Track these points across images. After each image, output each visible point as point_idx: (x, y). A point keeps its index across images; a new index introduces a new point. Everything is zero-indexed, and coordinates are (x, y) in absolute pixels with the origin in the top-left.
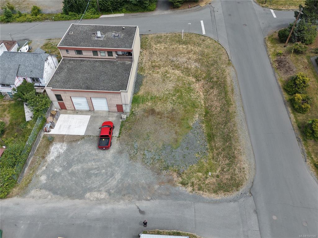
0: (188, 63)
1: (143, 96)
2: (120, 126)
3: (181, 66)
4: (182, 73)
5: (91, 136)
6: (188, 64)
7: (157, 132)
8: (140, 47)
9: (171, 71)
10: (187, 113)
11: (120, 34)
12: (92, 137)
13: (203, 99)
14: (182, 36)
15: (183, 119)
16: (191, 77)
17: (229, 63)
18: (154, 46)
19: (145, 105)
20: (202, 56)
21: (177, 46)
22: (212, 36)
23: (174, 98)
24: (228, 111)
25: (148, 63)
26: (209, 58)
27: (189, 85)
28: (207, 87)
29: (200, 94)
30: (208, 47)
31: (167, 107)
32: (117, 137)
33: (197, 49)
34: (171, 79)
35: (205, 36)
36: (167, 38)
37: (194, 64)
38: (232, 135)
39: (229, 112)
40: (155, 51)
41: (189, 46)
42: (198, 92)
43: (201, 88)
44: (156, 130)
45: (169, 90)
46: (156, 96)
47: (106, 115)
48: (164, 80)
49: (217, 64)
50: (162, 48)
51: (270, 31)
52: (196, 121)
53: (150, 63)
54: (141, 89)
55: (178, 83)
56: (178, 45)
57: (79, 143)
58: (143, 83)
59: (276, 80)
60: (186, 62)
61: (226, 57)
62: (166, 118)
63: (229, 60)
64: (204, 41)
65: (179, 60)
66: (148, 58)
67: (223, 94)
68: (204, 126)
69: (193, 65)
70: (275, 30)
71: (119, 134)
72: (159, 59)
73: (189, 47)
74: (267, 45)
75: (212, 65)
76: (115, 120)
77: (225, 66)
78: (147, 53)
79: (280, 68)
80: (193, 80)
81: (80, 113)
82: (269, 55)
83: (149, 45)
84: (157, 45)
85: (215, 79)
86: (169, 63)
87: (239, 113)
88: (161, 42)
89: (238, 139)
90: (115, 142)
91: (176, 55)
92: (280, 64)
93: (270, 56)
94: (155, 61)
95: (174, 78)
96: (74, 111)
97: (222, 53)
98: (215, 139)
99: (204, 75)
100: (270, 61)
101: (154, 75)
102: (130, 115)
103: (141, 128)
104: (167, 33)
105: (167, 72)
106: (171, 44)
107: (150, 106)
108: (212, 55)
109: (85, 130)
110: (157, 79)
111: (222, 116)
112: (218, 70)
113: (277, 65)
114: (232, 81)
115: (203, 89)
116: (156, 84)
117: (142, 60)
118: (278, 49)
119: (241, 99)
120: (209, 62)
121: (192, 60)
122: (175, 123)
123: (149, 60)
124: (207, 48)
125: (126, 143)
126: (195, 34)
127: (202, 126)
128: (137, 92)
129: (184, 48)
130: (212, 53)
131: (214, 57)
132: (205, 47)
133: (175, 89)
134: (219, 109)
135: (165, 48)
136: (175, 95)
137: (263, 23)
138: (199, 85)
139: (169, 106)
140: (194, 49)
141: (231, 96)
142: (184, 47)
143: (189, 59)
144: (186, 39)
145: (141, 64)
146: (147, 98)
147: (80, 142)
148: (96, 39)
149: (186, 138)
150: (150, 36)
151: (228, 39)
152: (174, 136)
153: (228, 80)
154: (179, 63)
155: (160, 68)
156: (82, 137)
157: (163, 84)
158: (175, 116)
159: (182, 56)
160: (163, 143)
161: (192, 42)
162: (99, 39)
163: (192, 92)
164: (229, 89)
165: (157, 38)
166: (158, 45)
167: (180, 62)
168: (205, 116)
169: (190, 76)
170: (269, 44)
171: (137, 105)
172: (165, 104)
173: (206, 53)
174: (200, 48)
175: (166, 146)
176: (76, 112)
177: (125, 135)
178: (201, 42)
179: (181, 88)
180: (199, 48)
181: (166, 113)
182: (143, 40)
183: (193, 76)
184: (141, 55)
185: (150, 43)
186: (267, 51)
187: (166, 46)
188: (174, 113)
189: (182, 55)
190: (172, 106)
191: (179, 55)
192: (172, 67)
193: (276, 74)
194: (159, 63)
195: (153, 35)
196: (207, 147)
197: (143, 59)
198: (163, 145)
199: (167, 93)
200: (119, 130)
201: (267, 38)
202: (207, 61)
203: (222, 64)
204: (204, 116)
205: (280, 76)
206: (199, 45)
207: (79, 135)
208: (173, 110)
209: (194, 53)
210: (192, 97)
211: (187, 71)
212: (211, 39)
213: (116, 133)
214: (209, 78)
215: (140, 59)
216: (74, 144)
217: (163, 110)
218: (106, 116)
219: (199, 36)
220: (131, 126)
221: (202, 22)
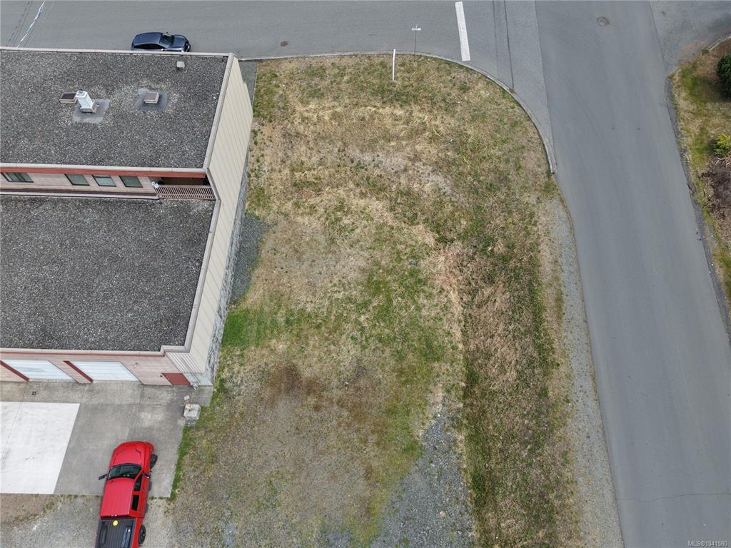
0: (410, 172)
1: (262, 311)
2: (177, 446)
3: (387, 183)
4: (392, 209)
5: (76, 497)
6: (410, 179)
7: (304, 474)
8: (252, 114)
9: (355, 202)
10: (407, 381)
11: (165, 95)
12: (80, 501)
13: (460, 321)
14: (391, 68)
15: (391, 412)
16: (421, 227)
17: (549, 189)
18: (300, 108)
19: (265, 352)
20: (457, 151)
21: (374, 109)
22: (492, 72)
23: (362, 318)
24: (543, 393)
25: (280, 171)
26: (481, 161)
27: (414, 261)
28: (473, 272)
29: (449, 301)
30: (477, 116)
31: (341, 358)
32: (168, 499)
33: (443, 123)
34: (355, 236)
35: (468, 69)
36: (342, 76)
37: (433, 177)
38: (557, 503)
39: (546, 395)
40: (302, 127)
41: (415, 108)
42: (442, 290)
43: (451, 272)
44: (299, 464)
45: (349, 283)
46: (303, 310)
47: (131, 401)
48: (332, 241)
49: (509, 189)
50: (327, 118)
51: (688, 47)
52: (435, 417)
53: (287, 171)
54: (254, 279)
55: (377, 254)
56: (378, 105)
57: (34, 529)
58: (263, 255)
59: (709, 257)
60: (405, 170)
61: (539, 160)
62: (336, 407)
63: (549, 174)
64: (464, 89)
65: (381, 162)
66: (280, 154)
67: (527, 317)
68: (461, 441)
69: (430, 183)
70: (703, 44)
71: (175, 487)
72: (315, 159)
73: (416, 114)
74: (676, 108)
75: (490, 187)
76: (161, 422)
77: (533, 200)
78: (277, 137)
79: (719, 208)
80: (427, 241)
81: (44, 393)
82: (685, 151)
83: (281, 105)
84: (308, 103)
85: (500, 248)
86: (349, 173)
87: (580, 405)
88: (322, 94)
89: (576, 522)
90: (159, 522)
91: (371, 145)
92: (721, 189)
93: (686, 155)
94: (302, 163)
95: (366, 230)
96: (22, 386)
97: (524, 142)
98: (499, 498)
99: (464, 222)
100: (688, 178)
101: (299, 219)
102: (213, 398)
103: (250, 456)
104: (342, 57)
105: (341, 208)
106: (356, 100)
107: (284, 353)
108: (492, 152)
109: (58, 471)
110: (307, 239)
111: (525, 408)
112: (510, 212)
113: (711, 192)
114: (556, 262)
115: (460, 278)
116: (305, 257)
117: (258, 161)
118: (715, 126)
119: (590, 344)
120: (482, 178)
121: (424, 164)
122: (367, 427)
123: (283, 162)
124: (474, 119)
125: (196, 526)
126: (435, 59)
127: (455, 441)
128: (243, 297)
129: (397, 119)
130: (491, 142)
131: (499, 158)
132: (468, 117)
133: (369, 280)
134: (511, 375)
135: (335, 116)
136: (365, 305)
137: (663, 13)
138: (447, 258)
139: (348, 353)
140: (433, 122)
141: (555, 326)
142: (399, 112)
143: (416, 158)
144: (406, 83)
145: (257, 176)
146: (274, 322)
147: (39, 522)
148: (77, 119)
149: (399, 496)
150: (287, 67)
151: (545, 81)
152: (361, 487)
153: (546, 256)
154: (383, 173)
155: (320, 190)
156: (48, 503)
157: (330, 256)
158: (364, 400)
159: (393, 147)
160: (323, 522)
161: (426, 94)
162: (88, 120)
163: (424, 291)
164: (547, 296)
165: (310, 75)
166: (312, 106)
167: (384, 170)
168: (465, 396)
169: (418, 223)
170: (684, 103)
171: (238, 353)
172: (332, 347)
173: (470, 140)
174: (452, 121)
175: (330, 537)
176: (31, 391)
177: (195, 489)
178: (455, 93)
179: (389, 272)
180: (448, 119)
181: (335, 382)
182: (262, 84)
183: (426, 221)
184: (256, 143)
185: (284, 98)
186: (677, 133)
187: (338, 110)
188: (362, 382)
189: (393, 143)
190: (355, 351)
191: (381, 142)
192: (358, 185)
193: (707, 230)
194: (315, 172)
195: (294, 65)
196: (470, 534)
197: (261, 159)
198: (324, 532)
199: (340, 296)
200: (173, 467)
201: (677, 78)
202: (476, 172)
203: (524, 188)
204: (461, 393)
205: (718, 239)
206: (449, 107)
207: (37, 496)
208: (360, 371)
209: (432, 140)
210: (424, 312)
211: (407, 204)
212: (490, 82)
213: (162, 481)
214: (479, 238)
215: (253, 160)
216: (17, 532)
217: (324, 370)
218: (130, 405)
219: (448, 67)
220: (214, 447)
221: (459, 6)
